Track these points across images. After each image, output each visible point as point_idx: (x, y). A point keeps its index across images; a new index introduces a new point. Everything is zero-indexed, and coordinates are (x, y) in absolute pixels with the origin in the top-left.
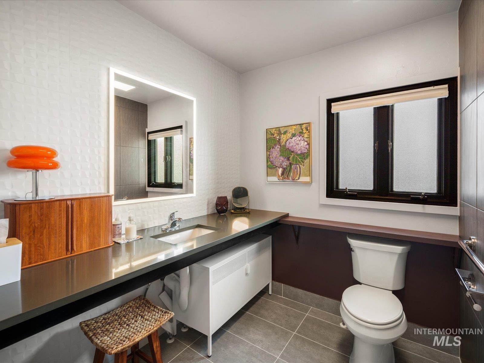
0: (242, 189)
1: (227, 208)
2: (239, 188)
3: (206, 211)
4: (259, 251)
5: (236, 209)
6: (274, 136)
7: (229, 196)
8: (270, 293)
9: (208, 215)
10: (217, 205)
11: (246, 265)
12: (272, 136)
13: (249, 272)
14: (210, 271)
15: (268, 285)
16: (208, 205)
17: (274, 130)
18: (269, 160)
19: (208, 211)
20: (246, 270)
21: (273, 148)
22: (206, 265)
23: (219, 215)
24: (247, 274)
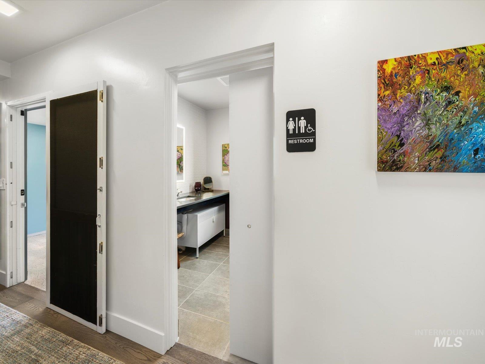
0: (209, 178)
1: (200, 188)
2: (207, 177)
3: (189, 190)
4: (219, 211)
5: (205, 189)
6: (227, 149)
7: (202, 182)
8: (224, 235)
9: (190, 192)
10: (195, 186)
11: (213, 217)
12: (226, 149)
13: (214, 220)
14: (198, 216)
15: (223, 230)
16: (190, 187)
17: (227, 145)
18: (224, 161)
19: (190, 191)
20: (213, 220)
21: (226, 155)
22: (196, 214)
23: (196, 192)
24: (213, 222)
